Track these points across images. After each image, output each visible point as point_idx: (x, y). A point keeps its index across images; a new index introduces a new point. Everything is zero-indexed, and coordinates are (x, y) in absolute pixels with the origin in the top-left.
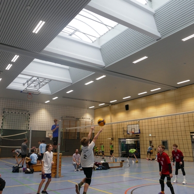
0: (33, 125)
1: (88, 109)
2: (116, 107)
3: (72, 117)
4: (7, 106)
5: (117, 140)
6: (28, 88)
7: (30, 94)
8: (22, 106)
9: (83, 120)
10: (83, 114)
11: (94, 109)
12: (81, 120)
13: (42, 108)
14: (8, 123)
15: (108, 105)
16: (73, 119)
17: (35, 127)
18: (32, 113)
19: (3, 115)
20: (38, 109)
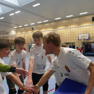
1: (14, 28)
2: (28, 28)
3: (5, 32)
5: (27, 44)
9: (11, 33)
10: (11, 30)
11: (17, 29)
12: (10, 33)
15: (23, 27)
16: (6, 33)
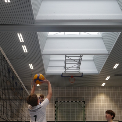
0: (91, 115)
4: (60, 95)
6: (67, 70)
7: (72, 77)
8: (76, 93)
13: (100, 93)
14: (62, 114)
17: (94, 117)
18: (88, 100)
19: (56, 105)
20: (95, 95)
